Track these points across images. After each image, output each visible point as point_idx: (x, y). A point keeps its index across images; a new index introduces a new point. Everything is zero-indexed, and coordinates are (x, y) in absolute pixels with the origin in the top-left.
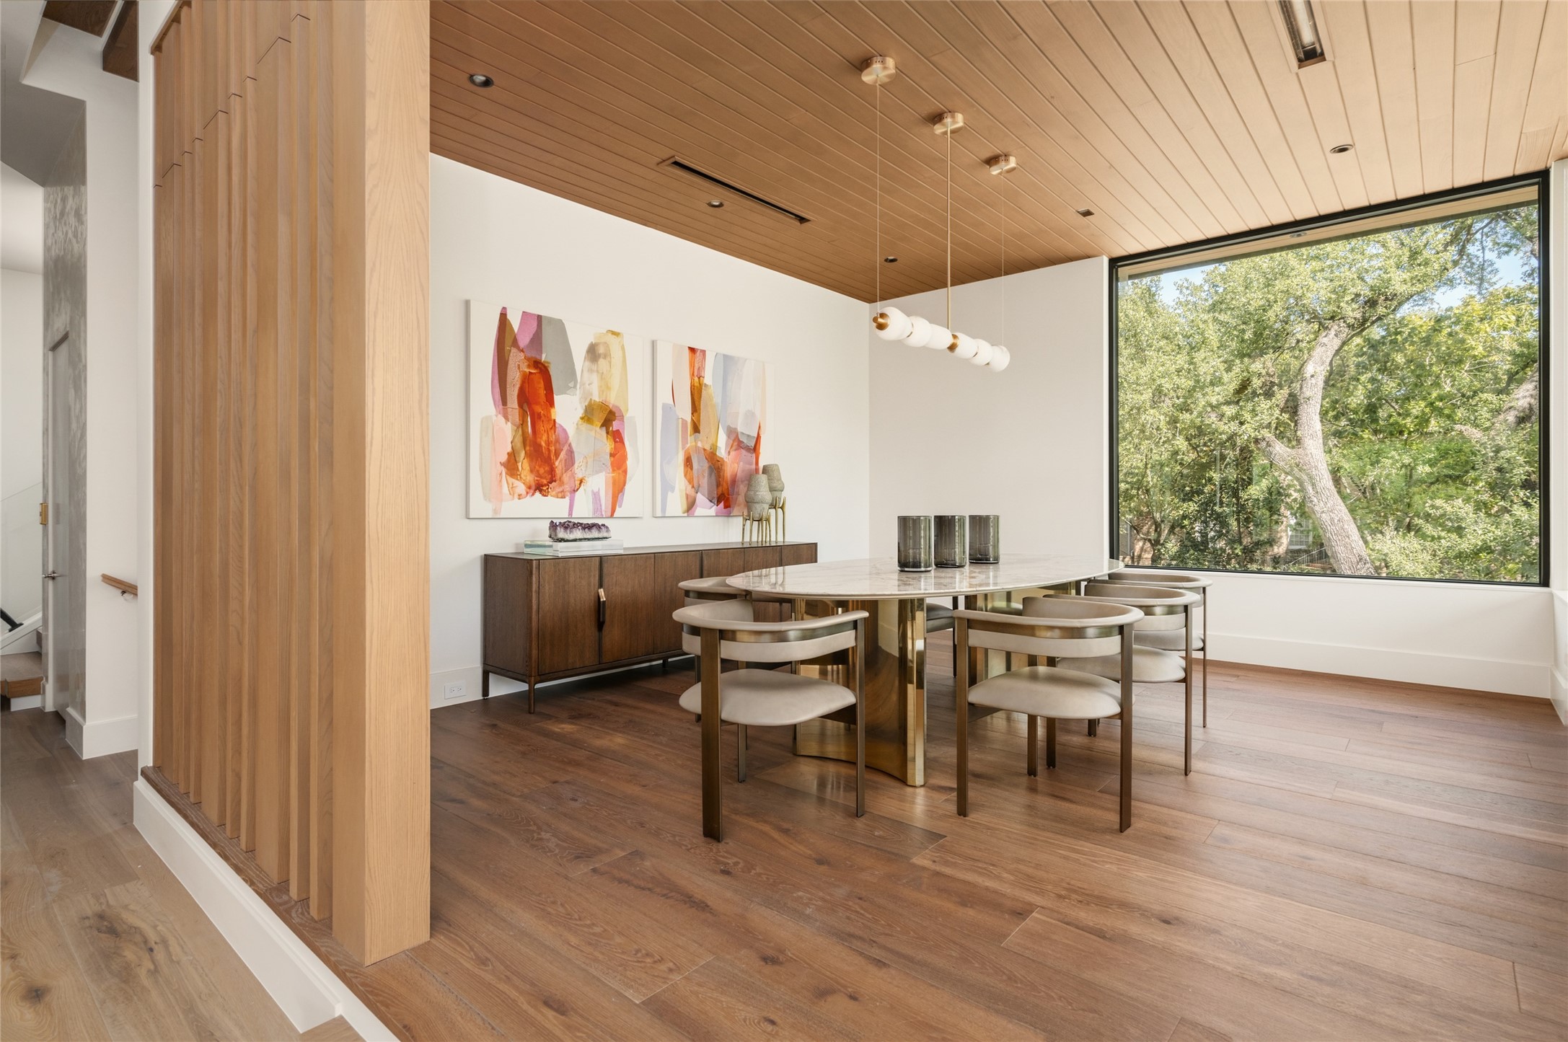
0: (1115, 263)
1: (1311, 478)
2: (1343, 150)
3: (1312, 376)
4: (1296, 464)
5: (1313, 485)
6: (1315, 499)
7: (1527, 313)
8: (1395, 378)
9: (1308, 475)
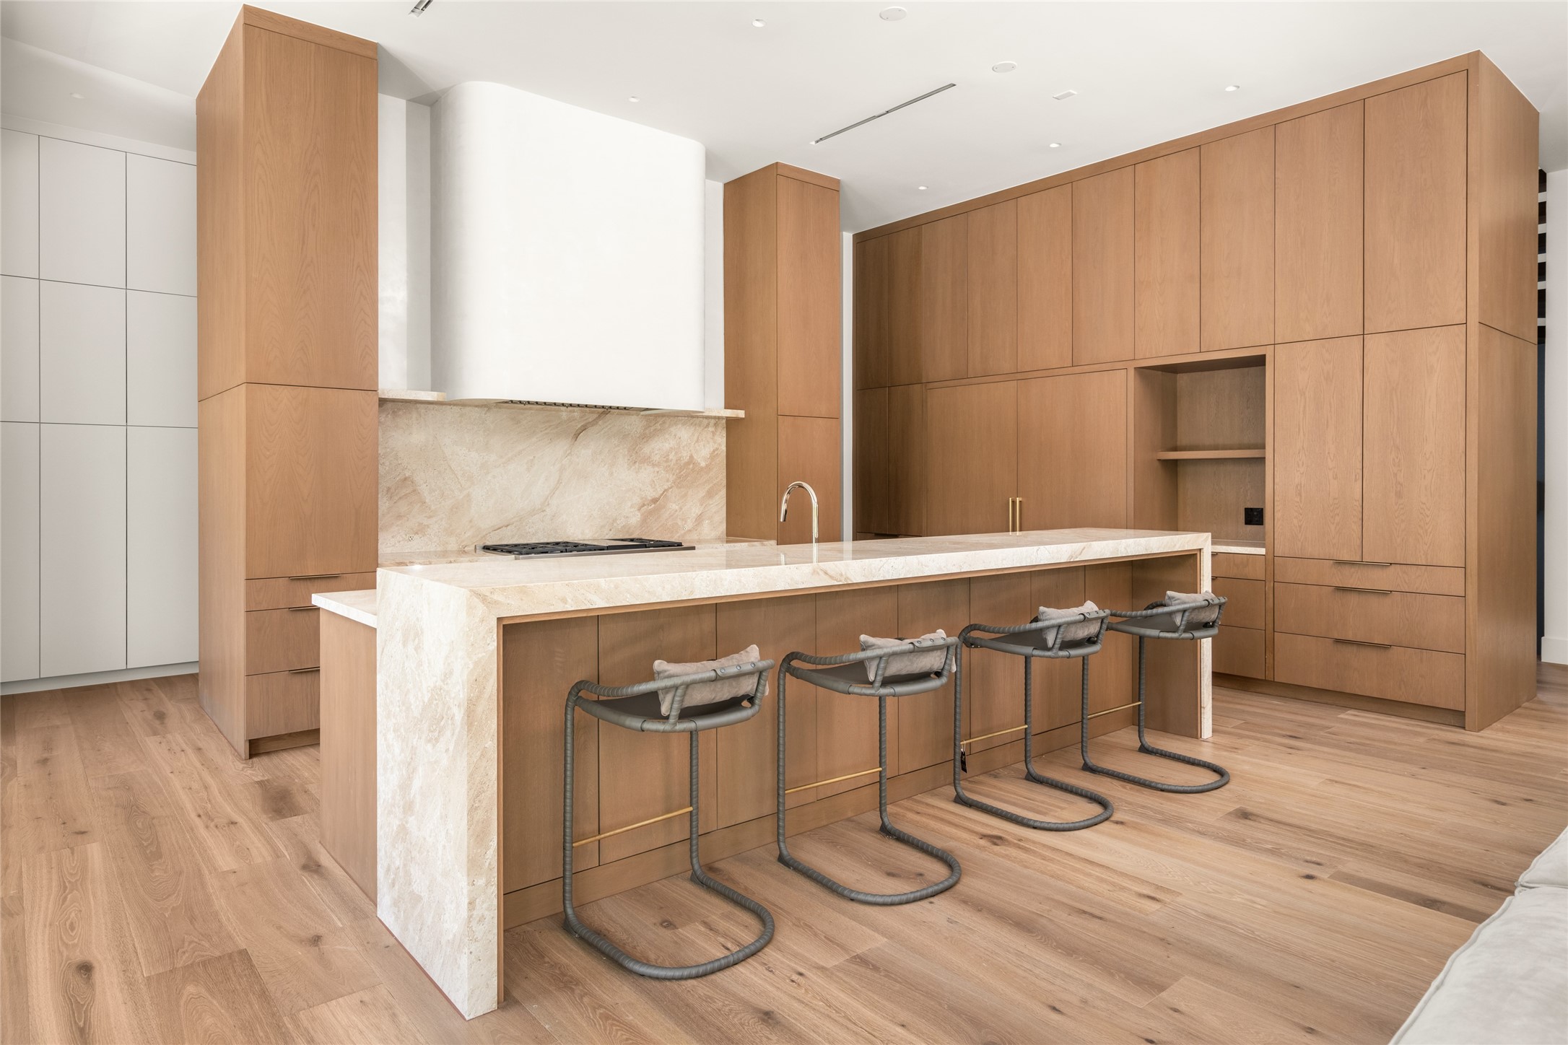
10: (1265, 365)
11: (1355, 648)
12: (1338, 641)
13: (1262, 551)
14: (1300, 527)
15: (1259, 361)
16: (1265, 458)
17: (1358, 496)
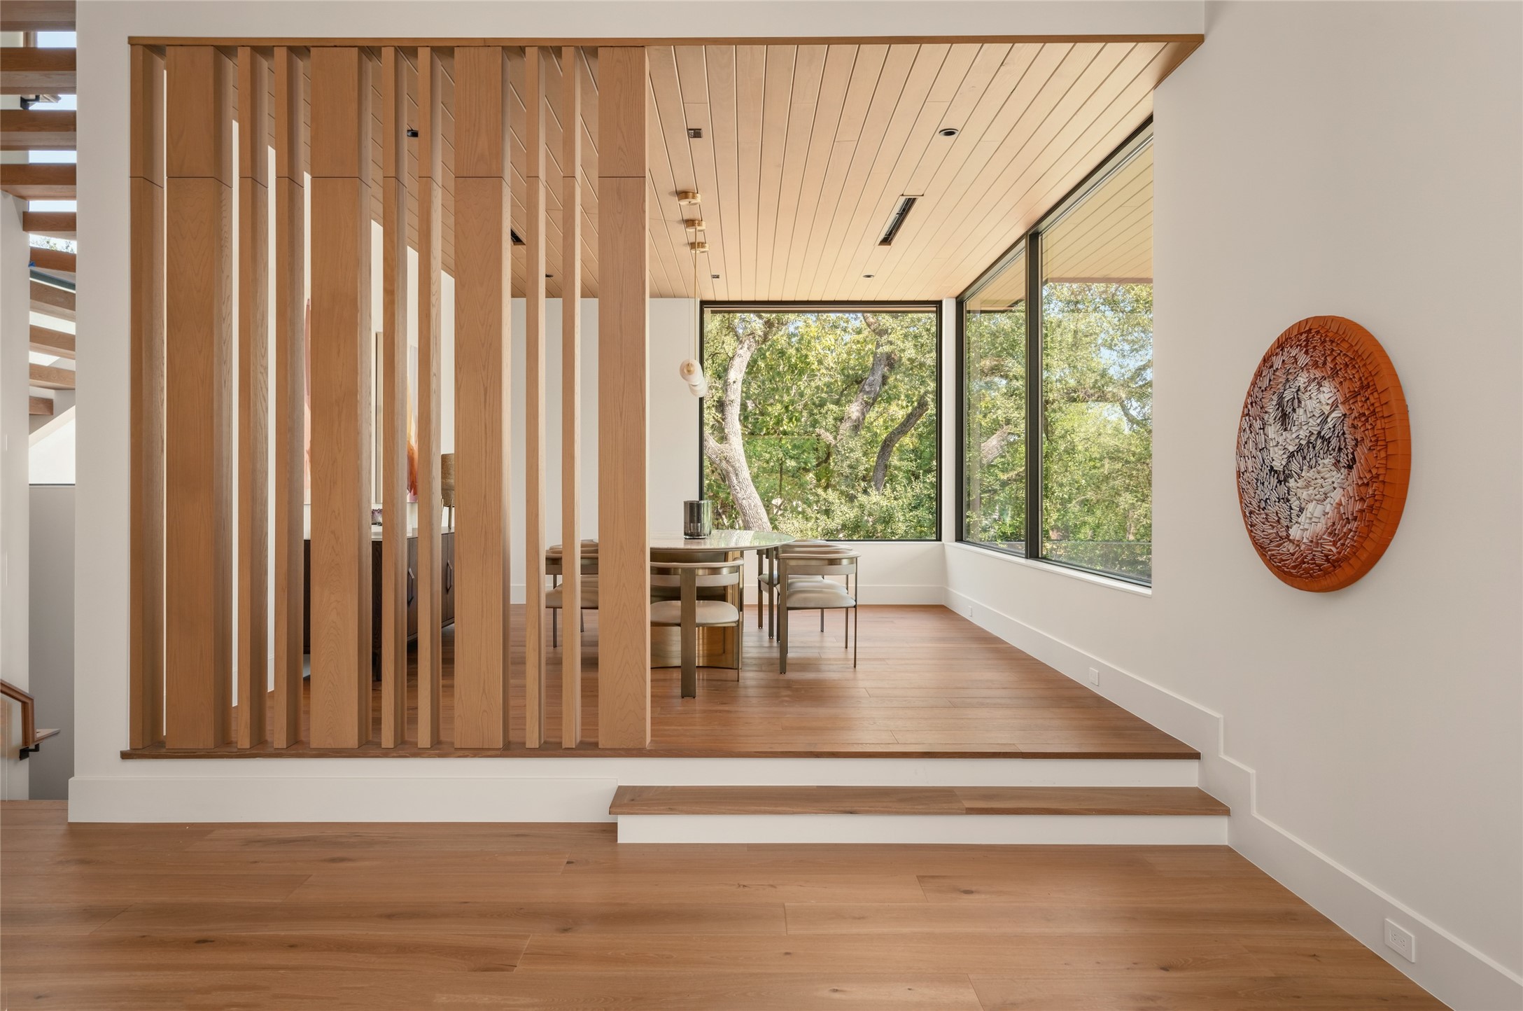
0: (704, 303)
1: (735, 470)
2: (869, 276)
3: (734, 382)
4: (724, 457)
5: (737, 475)
6: (738, 488)
7: (840, 338)
8: (757, 381)
9: (733, 466)
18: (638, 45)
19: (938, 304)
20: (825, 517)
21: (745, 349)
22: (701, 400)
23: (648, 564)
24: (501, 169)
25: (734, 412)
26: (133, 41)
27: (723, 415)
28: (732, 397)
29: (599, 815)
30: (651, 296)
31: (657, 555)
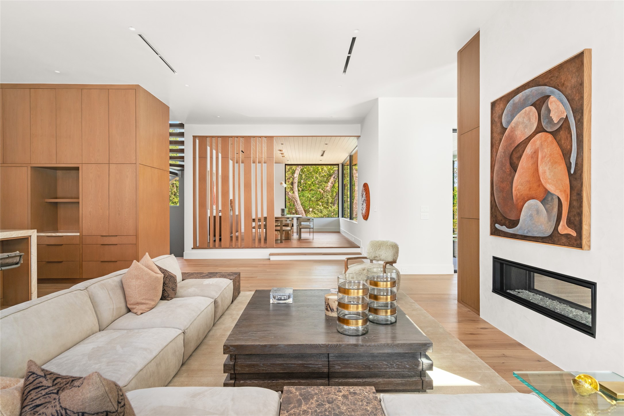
0: (286, 165)
1: (296, 201)
2: (321, 160)
3: (296, 177)
4: (292, 197)
6: (297, 206)
10: (79, 170)
11: (107, 263)
12: (102, 262)
13: (78, 234)
14: (91, 225)
15: (77, 169)
16: (79, 202)
17: (108, 215)
18: (272, 137)
19: (338, 165)
20: (320, 213)
21: (299, 168)
22: (285, 188)
23: (275, 219)
24: (251, 156)
25: (296, 185)
26: (193, 136)
27: (293, 186)
28: (295, 181)
29: (267, 257)
30: (275, 163)
31: (276, 218)
